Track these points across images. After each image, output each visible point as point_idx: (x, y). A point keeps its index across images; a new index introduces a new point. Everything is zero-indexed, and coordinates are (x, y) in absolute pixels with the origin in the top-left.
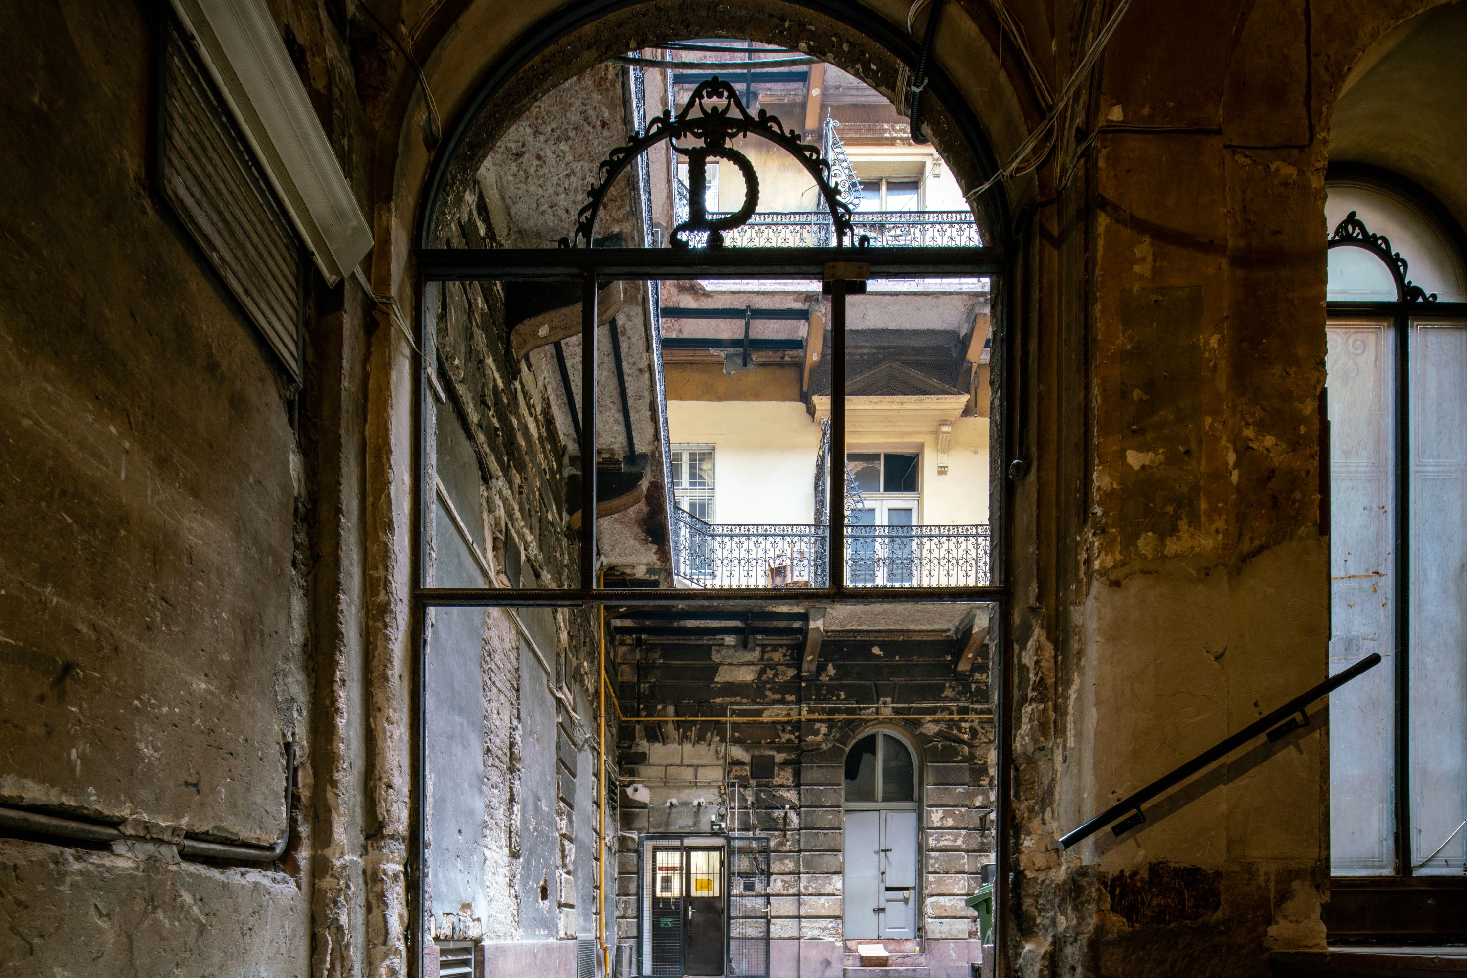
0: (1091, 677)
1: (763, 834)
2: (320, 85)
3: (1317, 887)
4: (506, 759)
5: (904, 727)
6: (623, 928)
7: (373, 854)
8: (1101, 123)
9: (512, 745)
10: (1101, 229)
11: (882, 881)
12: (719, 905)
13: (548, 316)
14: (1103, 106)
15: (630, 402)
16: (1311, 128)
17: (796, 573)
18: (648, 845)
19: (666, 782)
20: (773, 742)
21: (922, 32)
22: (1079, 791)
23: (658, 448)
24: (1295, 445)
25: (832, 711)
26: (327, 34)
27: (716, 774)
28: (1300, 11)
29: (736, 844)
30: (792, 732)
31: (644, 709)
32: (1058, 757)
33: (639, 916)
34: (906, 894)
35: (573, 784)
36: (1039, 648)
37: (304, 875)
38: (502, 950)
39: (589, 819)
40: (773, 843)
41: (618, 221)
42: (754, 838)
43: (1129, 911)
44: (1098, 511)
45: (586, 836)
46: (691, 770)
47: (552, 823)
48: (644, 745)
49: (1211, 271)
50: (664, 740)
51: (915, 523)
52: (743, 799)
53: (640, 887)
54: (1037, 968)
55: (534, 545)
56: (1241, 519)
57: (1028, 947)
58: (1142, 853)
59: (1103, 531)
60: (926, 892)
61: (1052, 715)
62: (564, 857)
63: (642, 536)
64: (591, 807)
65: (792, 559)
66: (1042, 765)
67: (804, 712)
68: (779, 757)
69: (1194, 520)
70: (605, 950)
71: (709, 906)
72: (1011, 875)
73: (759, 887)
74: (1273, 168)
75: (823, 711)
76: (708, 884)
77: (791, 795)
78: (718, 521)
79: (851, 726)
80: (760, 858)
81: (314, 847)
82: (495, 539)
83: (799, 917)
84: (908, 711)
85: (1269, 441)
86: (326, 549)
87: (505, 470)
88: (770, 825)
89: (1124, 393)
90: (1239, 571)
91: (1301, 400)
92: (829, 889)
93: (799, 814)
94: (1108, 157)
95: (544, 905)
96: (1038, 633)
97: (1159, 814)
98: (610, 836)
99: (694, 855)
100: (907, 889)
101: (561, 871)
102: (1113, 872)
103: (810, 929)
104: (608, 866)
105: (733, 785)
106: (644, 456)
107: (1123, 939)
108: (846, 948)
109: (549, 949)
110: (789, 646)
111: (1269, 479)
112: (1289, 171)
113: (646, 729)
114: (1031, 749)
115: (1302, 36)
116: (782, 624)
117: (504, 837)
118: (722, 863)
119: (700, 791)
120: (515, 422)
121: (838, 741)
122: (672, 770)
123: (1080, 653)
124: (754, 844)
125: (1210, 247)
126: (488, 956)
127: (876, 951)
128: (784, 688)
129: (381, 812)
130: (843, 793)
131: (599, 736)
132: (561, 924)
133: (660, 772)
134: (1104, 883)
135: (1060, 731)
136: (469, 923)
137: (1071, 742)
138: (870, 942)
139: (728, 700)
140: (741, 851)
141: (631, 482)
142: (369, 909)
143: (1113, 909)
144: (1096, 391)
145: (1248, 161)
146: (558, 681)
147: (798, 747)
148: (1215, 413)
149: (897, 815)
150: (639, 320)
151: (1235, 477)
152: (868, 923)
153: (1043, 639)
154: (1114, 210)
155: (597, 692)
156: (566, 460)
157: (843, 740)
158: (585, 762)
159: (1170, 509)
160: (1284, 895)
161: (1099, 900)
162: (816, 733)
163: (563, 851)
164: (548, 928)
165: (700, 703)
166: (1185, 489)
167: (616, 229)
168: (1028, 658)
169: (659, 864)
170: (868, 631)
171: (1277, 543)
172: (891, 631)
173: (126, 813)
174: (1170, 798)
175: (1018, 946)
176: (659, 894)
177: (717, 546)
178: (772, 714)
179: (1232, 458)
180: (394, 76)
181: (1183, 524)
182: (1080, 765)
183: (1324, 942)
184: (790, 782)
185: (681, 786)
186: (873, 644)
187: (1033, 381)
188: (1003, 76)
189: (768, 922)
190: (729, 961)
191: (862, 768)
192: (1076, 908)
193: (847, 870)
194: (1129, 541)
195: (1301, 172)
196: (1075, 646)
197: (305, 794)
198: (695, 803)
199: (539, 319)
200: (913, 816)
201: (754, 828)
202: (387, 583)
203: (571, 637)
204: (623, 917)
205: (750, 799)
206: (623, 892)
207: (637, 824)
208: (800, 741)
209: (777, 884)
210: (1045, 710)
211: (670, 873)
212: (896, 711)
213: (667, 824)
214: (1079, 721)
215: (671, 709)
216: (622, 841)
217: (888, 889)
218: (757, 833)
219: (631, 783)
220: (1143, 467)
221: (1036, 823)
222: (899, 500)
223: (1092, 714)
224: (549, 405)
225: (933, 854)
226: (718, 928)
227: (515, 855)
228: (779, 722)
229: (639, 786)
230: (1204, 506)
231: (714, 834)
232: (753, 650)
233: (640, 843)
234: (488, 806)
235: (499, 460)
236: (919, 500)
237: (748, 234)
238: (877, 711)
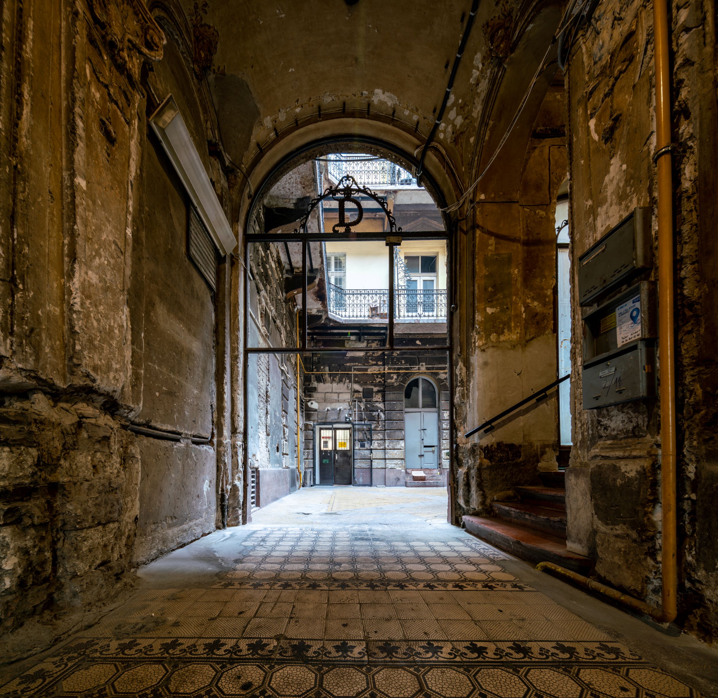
0: (476, 381)
1: (369, 423)
2: (219, 192)
3: (554, 450)
4: (265, 398)
5: (431, 376)
6: (307, 463)
7: (233, 439)
8: (477, 200)
9: (267, 392)
10: (477, 235)
11: (423, 443)
12: (349, 454)
13: (281, 227)
14: (478, 194)
15: (312, 251)
16: (550, 198)
17: (382, 310)
18: (317, 427)
19: (325, 400)
20: (372, 382)
21: (420, 157)
22: (473, 418)
23: (323, 267)
24: (545, 305)
25: (399, 369)
26: (222, 176)
27: (347, 396)
28: (547, 158)
29: (357, 427)
30: (381, 378)
31: (316, 368)
32: (468, 406)
33: (314, 458)
34: (433, 449)
35: (287, 404)
36: (461, 369)
37: (215, 446)
38: (265, 472)
39: (293, 417)
40: (373, 427)
41: (309, 192)
42: (365, 424)
43: (490, 459)
44: (477, 327)
45: (292, 425)
46: (336, 395)
47: (280, 421)
48: (315, 384)
49: (515, 248)
50: (324, 382)
51: (435, 288)
52: (359, 407)
53: (314, 446)
54: (462, 477)
55: (274, 311)
56: (526, 328)
57: (460, 470)
58: (494, 439)
59: (479, 333)
60: (442, 448)
61: (466, 392)
62: (284, 434)
63: (315, 298)
64: (294, 412)
65: (380, 304)
66: (464, 408)
67: (386, 369)
68: (375, 389)
69: (510, 329)
70: (300, 473)
71: (344, 453)
72: (455, 445)
73: (367, 446)
74: (537, 212)
75: (395, 369)
76: (344, 444)
77: (381, 406)
78: (348, 287)
79: (407, 375)
80: (367, 433)
81: (218, 437)
82: (261, 313)
83: (385, 459)
84: (433, 368)
85: (536, 303)
86: (221, 340)
87: (265, 286)
88: (372, 419)
89: (486, 289)
90: (526, 346)
91: (547, 289)
92: (398, 447)
93: (384, 414)
94: (480, 211)
95: (278, 454)
96: (460, 364)
97: (500, 426)
98: (301, 424)
99: (338, 431)
100: (433, 446)
101: (283, 440)
102: (484, 445)
103: (390, 464)
104: (301, 437)
105: (355, 401)
106: (317, 269)
107: (488, 467)
108: (407, 473)
109: (280, 472)
110: (379, 341)
111: (536, 316)
112: (542, 213)
113: (316, 377)
114: (459, 402)
115: (548, 167)
116: (376, 331)
117: (264, 428)
118: (350, 435)
119: (340, 404)
120: (268, 266)
121: (401, 382)
122: (328, 395)
123: (473, 372)
124: (365, 427)
125: (514, 240)
126: (261, 474)
127: (421, 474)
128: (377, 359)
129: (236, 425)
130: (404, 405)
131: (297, 382)
132: (284, 462)
133: (322, 395)
134: (482, 449)
135: (468, 397)
136: (255, 462)
137: (471, 402)
138: (417, 470)
139: (352, 364)
140: (359, 430)
141: (312, 280)
142: (232, 458)
143: (485, 457)
144: (476, 288)
145: (528, 210)
146: (282, 362)
147: (384, 385)
148: (517, 295)
149: (429, 414)
150: (316, 224)
151: (524, 316)
152: (417, 462)
153: (462, 366)
154: (482, 229)
155: (296, 363)
156: (284, 271)
157: (404, 381)
158: (292, 393)
159: (501, 326)
160: (543, 453)
161: (480, 454)
162: (392, 378)
163: (284, 432)
164: (279, 463)
165: (340, 365)
166: (506, 319)
167: (308, 195)
168: (458, 372)
169: (322, 436)
170: (414, 334)
171: (539, 336)
172: (425, 334)
173: (182, 431)
174: (503, 421)
175: (457, 470)
176: (322, 449)
177: (347, 299)
178: (372, 370)
179: (523, 309)
180: (239, 180)
181: (506, 331)
182: (473, 409)
183: (557, 469)
184: (380, 400)
185: (332, 402)
186: (417, 339)
187: (458, 279)
188: (447, 176)
189: (371, 461)
190: (354, 478)
191: (413, 393)
192: (473, 457)
193: (407, 438)
194: (488, 336)
195: (547, 213)
196: (471, 370)
197: (215, 420)
198: (338, 409)
199: (278, 228)
200: (436, 415)
201: (365, 420)
202: (238, 348)
203: (286, 343)
204: (307, 459)
205: (363, 408)
206: (307, 448)
207: (312, 418)
208: (385, 382)
209: (375, 445)
210: (463, 390)
211: (327, 440)
212: (428, 369)
213: (326, 418)
214: (473, 395)
215: (327, 368)
216: (306, 426)
217: (425, 447)
218: (366, 422)
219: (310, 400)
220: (492, 313)
221: (462, 428)
222: (428, 276)
223: (477, 393)
224: (279, 253)
225: (445, 431)
226: (349, 464)
227: (268, 435)
228: (375, 374)
229: (313, 402)
230: (513, 325)
231: (347, 423)
232: (363, 342)
233: (314, 426)
234: (260, 417)
235: (263, 284)
236: (437, 276)
237: (360, 165)
238: (419, 369)
